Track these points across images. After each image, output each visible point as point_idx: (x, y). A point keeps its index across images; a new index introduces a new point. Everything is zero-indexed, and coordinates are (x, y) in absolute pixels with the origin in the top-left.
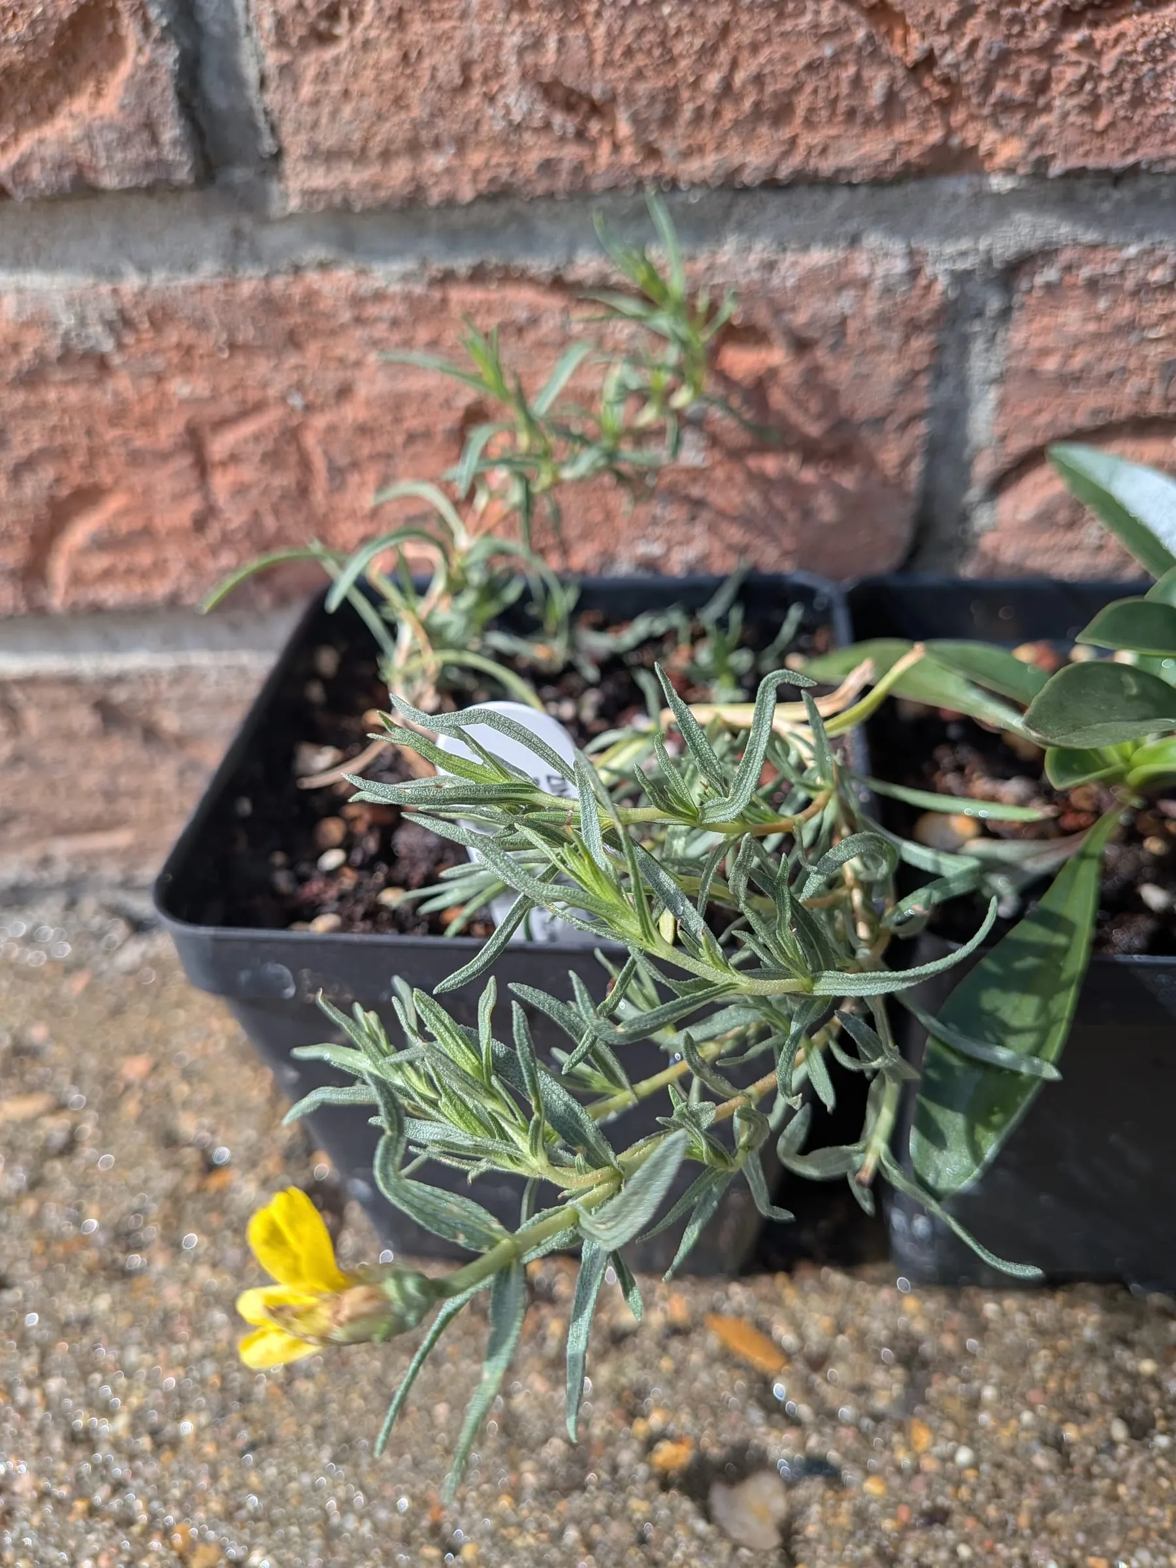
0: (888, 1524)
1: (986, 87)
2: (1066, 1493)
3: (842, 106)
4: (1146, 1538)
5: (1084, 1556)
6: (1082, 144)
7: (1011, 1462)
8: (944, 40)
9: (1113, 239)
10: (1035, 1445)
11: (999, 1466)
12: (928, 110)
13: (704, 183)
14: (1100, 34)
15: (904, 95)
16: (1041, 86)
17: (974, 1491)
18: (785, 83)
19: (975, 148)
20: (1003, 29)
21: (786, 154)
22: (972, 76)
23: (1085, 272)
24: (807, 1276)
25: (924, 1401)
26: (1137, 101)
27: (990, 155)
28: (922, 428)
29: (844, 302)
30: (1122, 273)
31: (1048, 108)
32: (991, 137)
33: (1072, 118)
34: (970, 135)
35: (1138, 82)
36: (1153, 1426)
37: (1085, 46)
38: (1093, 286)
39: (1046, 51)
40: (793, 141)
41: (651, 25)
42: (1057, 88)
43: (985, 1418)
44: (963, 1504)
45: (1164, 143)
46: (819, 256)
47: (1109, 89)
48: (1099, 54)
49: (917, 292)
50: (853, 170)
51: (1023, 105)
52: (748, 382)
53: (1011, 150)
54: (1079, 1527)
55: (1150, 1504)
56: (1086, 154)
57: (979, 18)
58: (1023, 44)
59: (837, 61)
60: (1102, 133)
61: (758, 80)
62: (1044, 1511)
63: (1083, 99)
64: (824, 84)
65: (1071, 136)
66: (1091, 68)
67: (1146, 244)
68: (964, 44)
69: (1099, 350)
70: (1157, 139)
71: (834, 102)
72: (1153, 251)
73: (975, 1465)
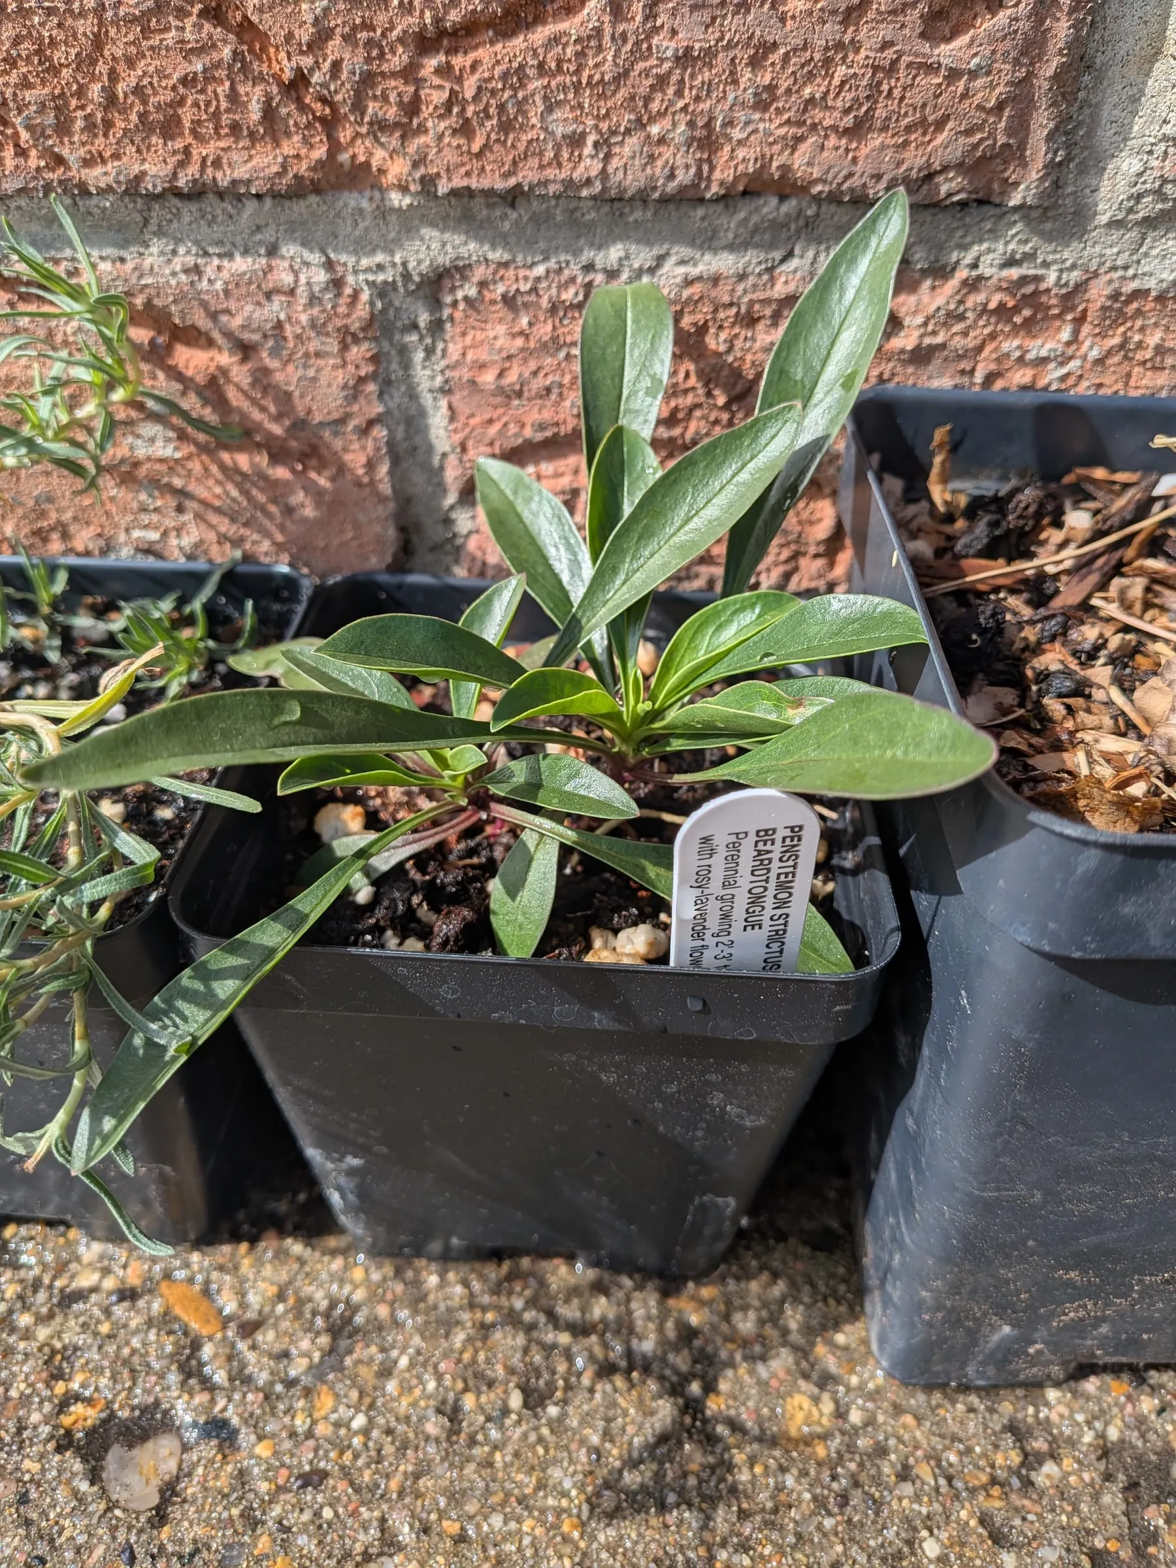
0: (264, 1487)
1: (358, 107)
2: (443, 1460)
3: (225, 119)
4: (504, 1503)
5: (440, 1519)
6: (463, 164)
7: (401, 1428)
8: (307, 61)
9: (519, 258)
10: (431, 1412)
11: (389, 1432)
12: (309, 125)
13: (110, 189)
14: (458, 61)
15: (284, 111)
16: (412, 107)
17: (356, 1456)
18: (166, 96)
19: (367, 164)
20: (361, 51)
21: (182, 164)
22: (343, 96)
23: (501, 289)
24: (268, 1246)
25: (341, 1368)
26: (506, 126)
27: (382, 171)
28: (380, 432)
29: (276, 308)
30: (534, 290)
31: (422, 129)
32: (379, 155)
33: (446, 140)
34: (359, 151)
35: (502, 107)
36: (551, 1396)
37: (444, 71)
38: (509, 301)
39: (409, 73)
40: (187, 150)
41: (24, 33)
42: (426, 111)
43: (391, 1387)
44: (343, 1468)
45: (542, 167)
46: (241, 264)
47: (477, 113)
48: (460, 80)
49: (343, 301)
50: (249, 182)
51: (397, 125)
52: (201, 379)
53: (398, 169)
54: (445, 1492)
55: (518, 1471)
56: (468, 174)
57: (337, 40)
58: (385, 67)
59: (209, 76)
60: (479, 155)
61: (138, 90)
62: (417, 1476)
63: (453, 121)
64: (202, 97)
65: (450, 156)
66: (452, 92)
67: (552, 264)
68: (326, 66)
69: (533, 365)
70: (534, 162)
71: (216, 115)
72: (560, 271)
73: (366, 1432)
